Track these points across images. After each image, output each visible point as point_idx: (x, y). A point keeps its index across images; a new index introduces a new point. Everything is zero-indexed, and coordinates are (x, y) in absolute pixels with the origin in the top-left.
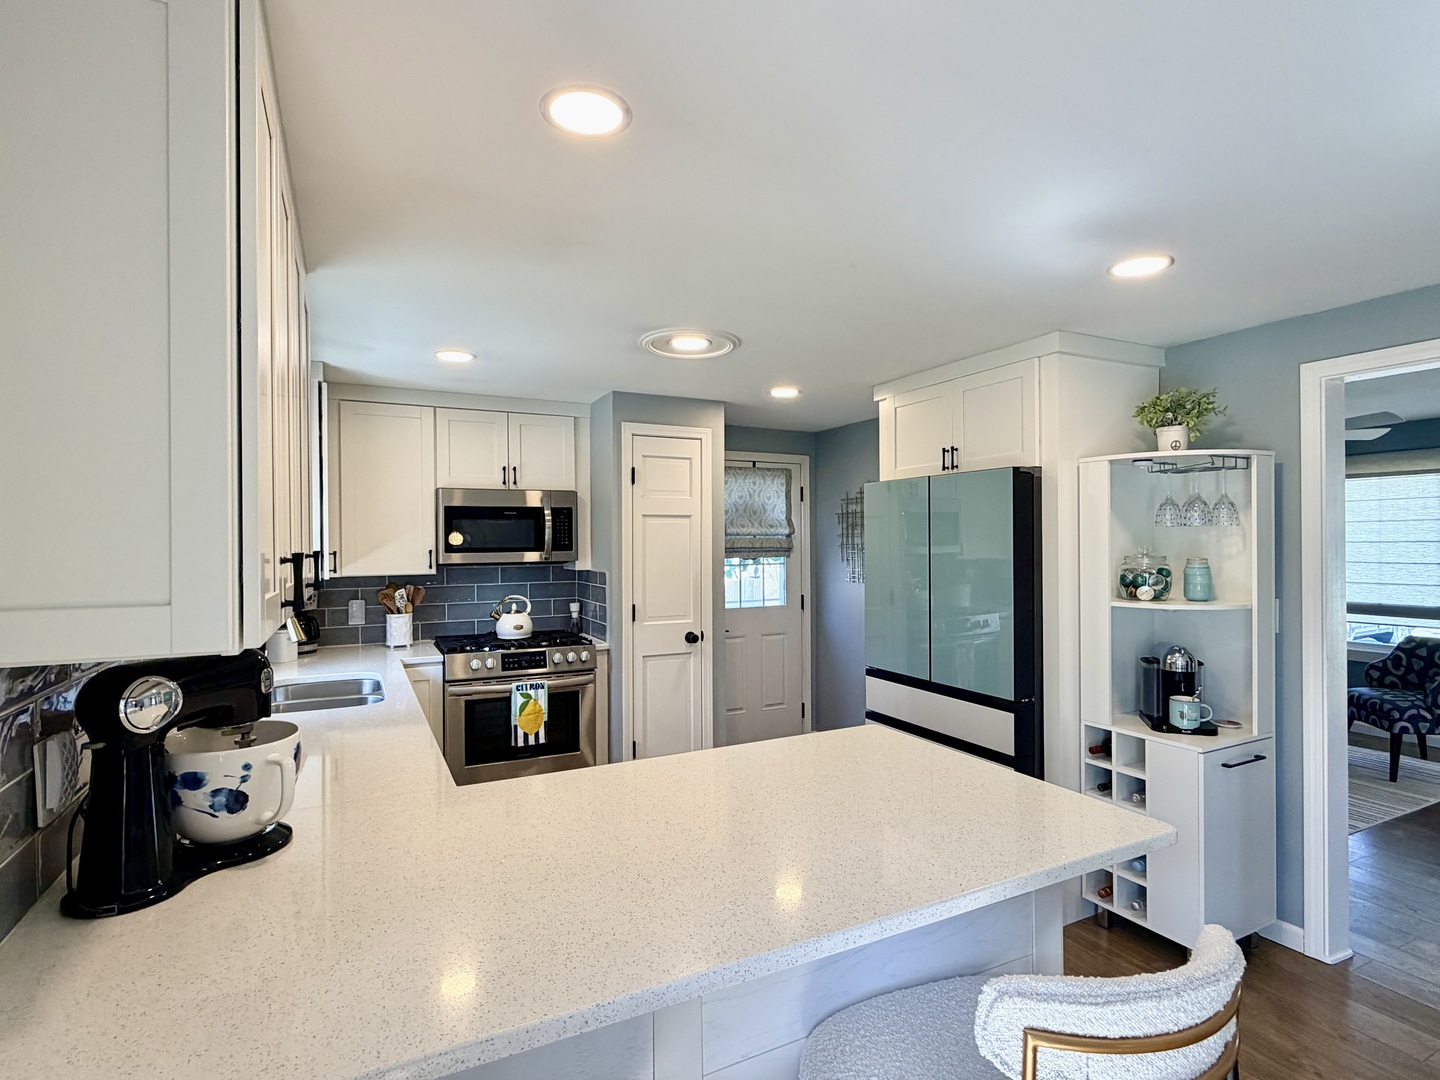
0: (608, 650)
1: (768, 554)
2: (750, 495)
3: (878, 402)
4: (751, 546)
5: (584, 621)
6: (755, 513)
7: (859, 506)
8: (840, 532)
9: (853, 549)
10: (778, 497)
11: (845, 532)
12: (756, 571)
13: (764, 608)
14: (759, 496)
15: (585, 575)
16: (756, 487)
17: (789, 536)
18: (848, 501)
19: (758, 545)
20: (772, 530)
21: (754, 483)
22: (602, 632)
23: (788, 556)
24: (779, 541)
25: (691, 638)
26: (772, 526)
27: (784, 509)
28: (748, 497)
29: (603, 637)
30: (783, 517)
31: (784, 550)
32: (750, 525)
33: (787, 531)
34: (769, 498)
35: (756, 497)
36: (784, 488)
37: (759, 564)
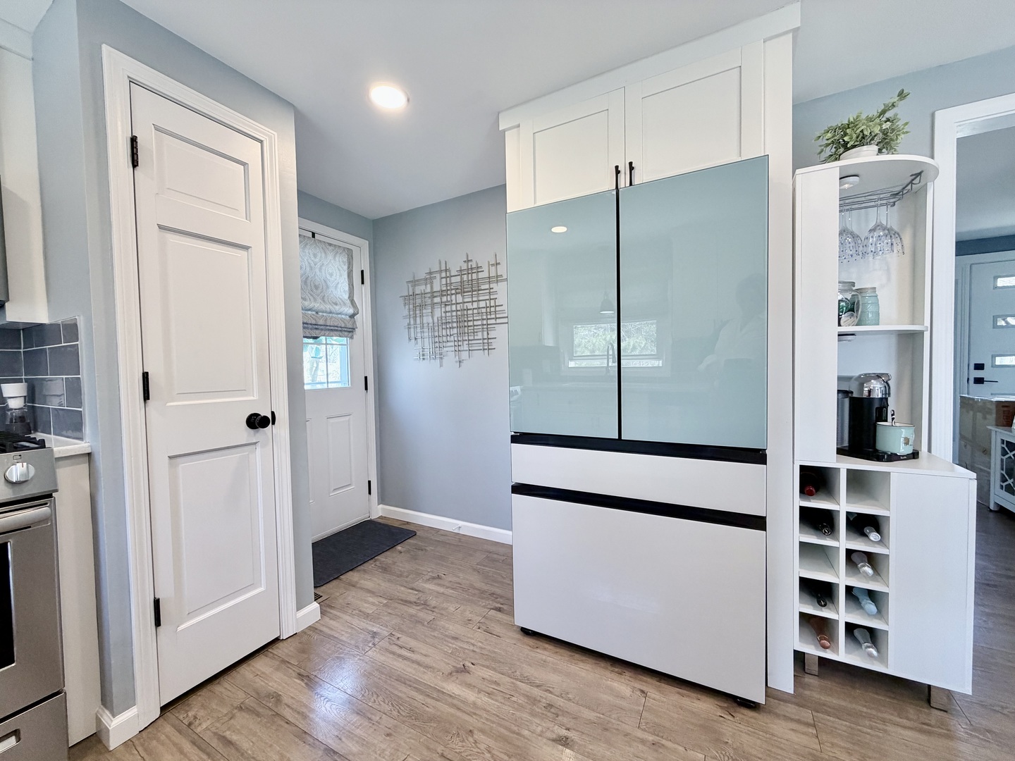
0: (89, 454)
1: (332, 333)
2: (311, 267)
3: (504, 131)
4: (314, 322)
5: (38, 412)
6: (316, 287)
7: (429, 286)
8: (406, 312)
9: (422, 327)
10: (341, 276)
11: (411, 313)
12: (318, 350)
13: (328, 389)
14: (320, 269)
15: (34, 332)
16: (317, 260)
17: (352, 316)
18: (415, 282)
19: (321, 322)
20: (337, 308)
21: (315, 256)
22: (73, 425)
23: (352, 338)
24: (342, 320)
25: (257, 422)
26: (336, 304)
27: (347, 288)
28: (308, 269)
29: (77, 434)
30: (346, 296)
31: (347, 330)
32: (312, 299)
33: (351, 311)
34: (331, 275)
35: (317, 270)
36: (346, 267)
37: (321, 344)
